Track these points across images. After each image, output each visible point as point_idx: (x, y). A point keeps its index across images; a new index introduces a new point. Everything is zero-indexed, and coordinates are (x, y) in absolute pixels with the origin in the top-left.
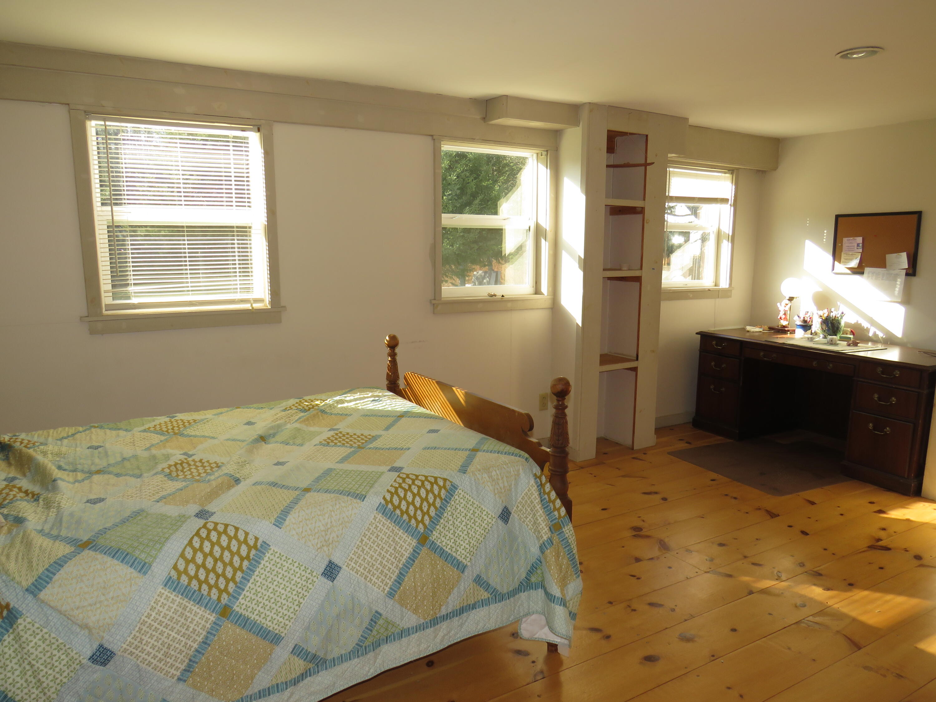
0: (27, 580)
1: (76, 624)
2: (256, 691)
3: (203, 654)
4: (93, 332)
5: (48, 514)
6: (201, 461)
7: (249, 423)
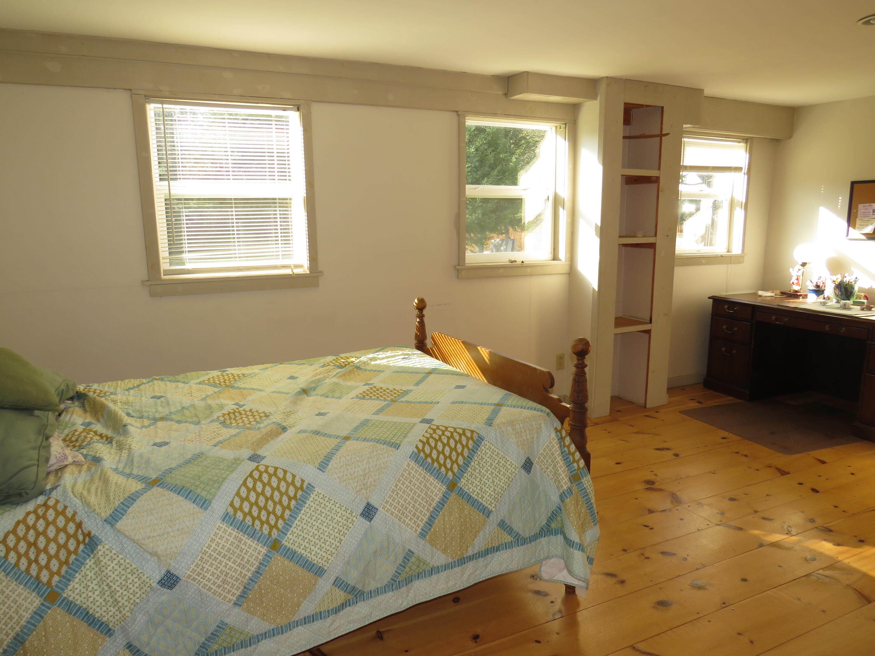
0: (106, 512)
1: (147, 552)
2: (302, 617)
3: (256, 582)
4: (152, 294)
5: (121, 455)
6: (251, 411)
7: (292, 378)
